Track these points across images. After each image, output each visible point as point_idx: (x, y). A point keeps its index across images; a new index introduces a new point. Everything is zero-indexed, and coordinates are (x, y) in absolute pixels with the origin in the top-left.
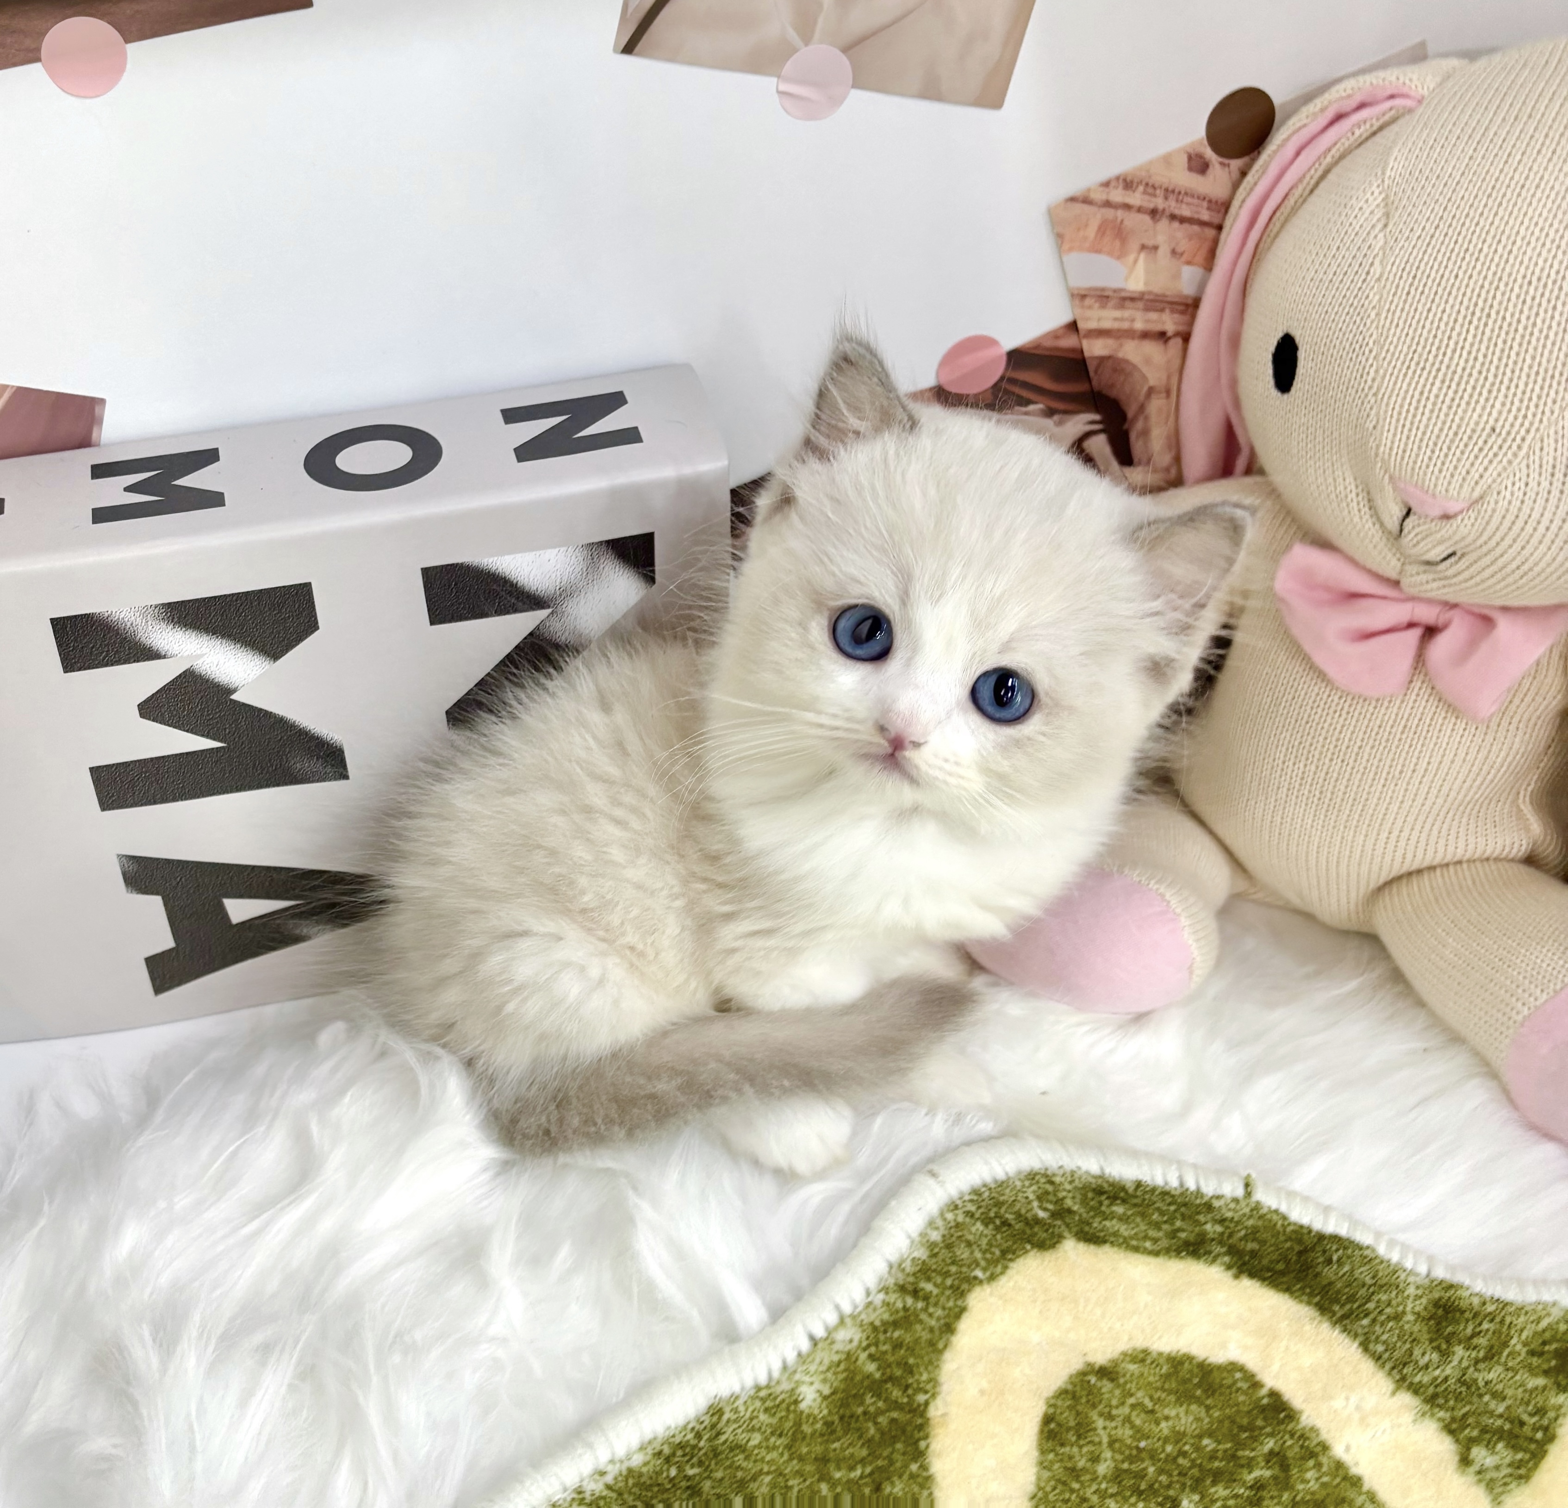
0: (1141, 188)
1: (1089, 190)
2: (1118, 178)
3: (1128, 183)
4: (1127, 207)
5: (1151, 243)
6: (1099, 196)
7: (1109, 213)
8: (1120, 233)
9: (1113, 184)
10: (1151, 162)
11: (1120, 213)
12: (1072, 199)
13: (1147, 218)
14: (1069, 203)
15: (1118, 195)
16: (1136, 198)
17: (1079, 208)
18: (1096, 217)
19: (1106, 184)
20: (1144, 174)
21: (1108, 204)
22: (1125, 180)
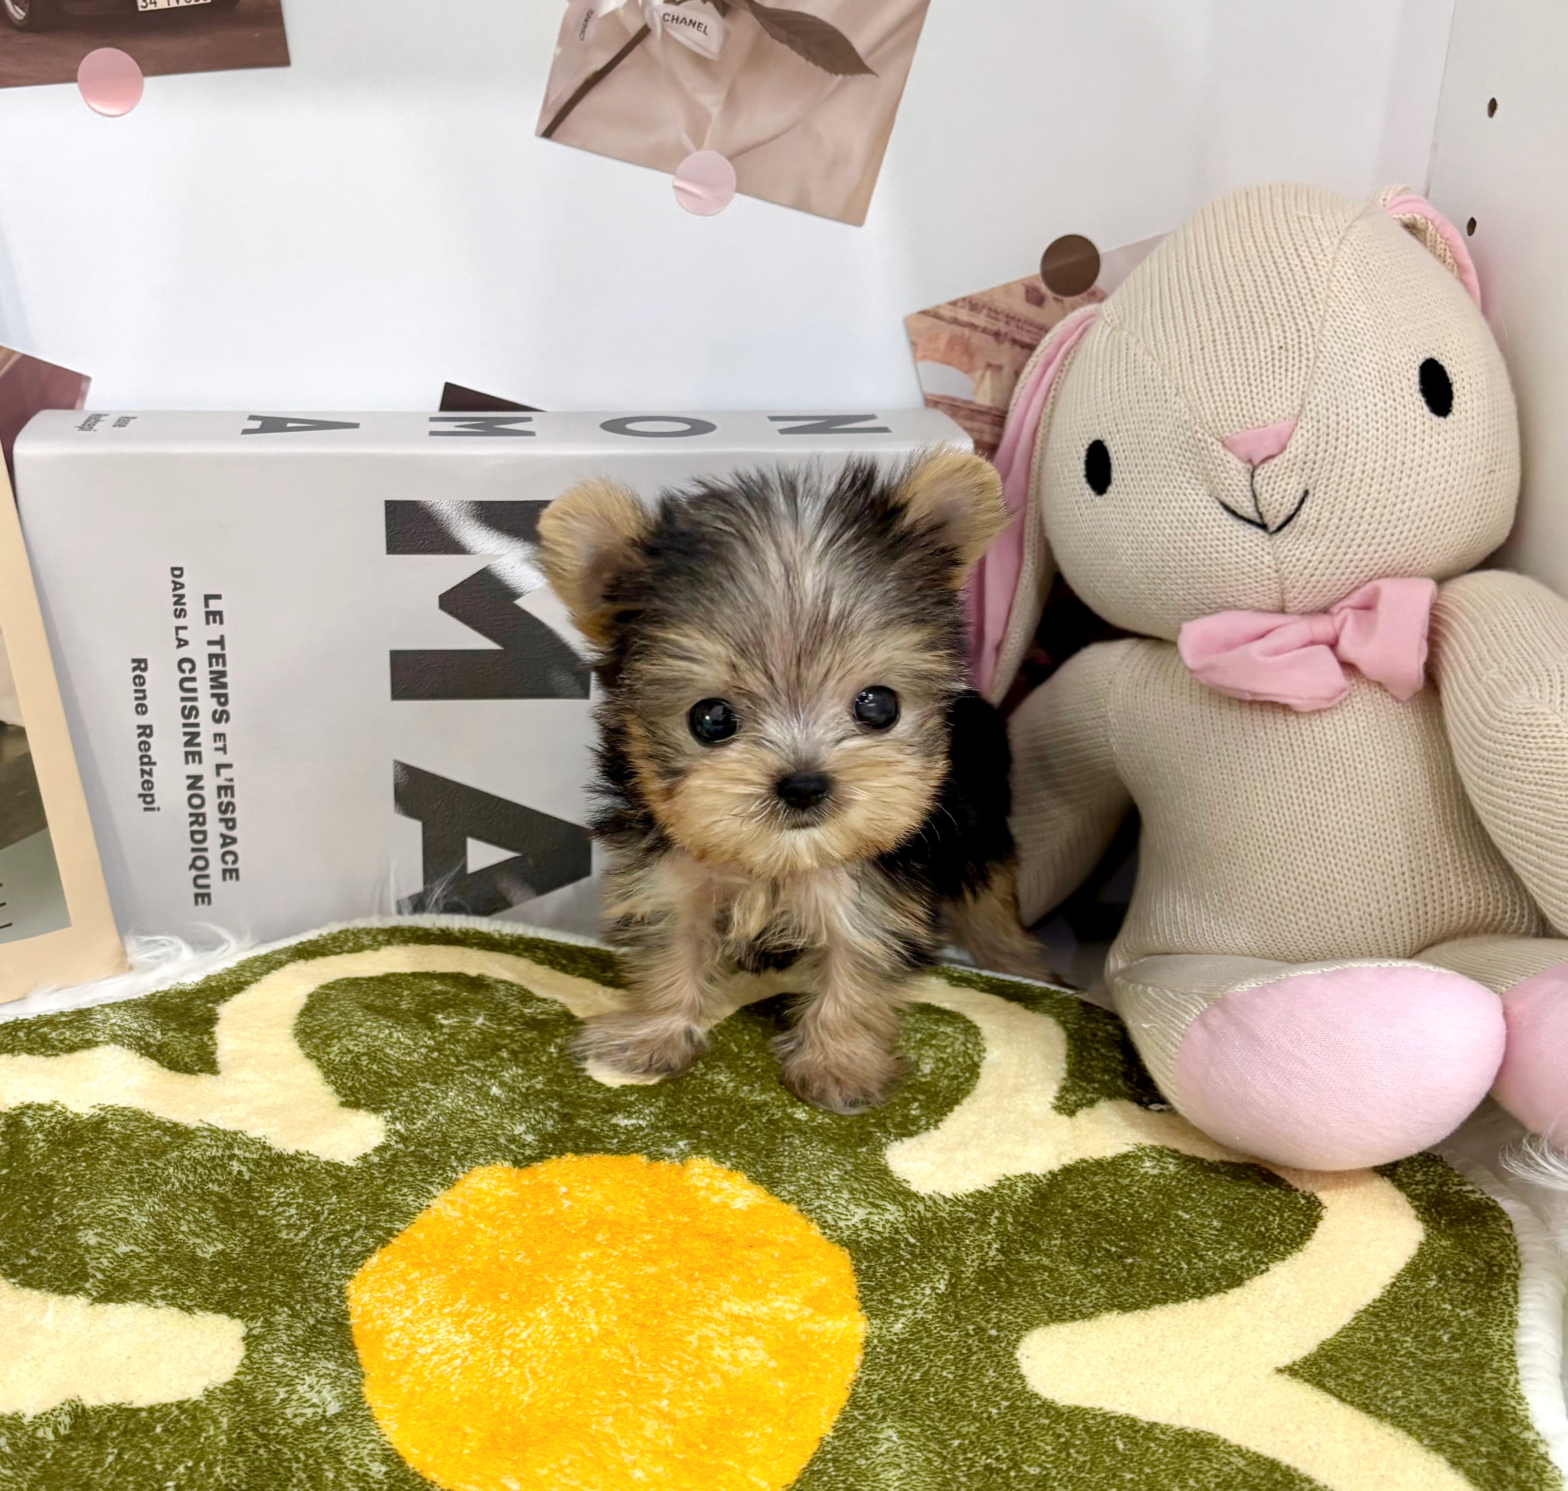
0: (985, 311)
1: (938, 307)
2: (964, 299)
3: (973, 304)
4: (973, 327)
5: (995, 362)
6: (947, 313)
7: (958, 330)
8: (969, 351)
9: (960, 304)
10: (993, 290)
11: (967, 331)
12: (925, 313)
13: (991, 339)
14: (923, 317)
15: (964, 315)
16: (981, 320)
17: (930, 321)
18: (946, 332)
19: (954, 303)
20: (986, 298)
21: (955, 321)
22: (970, 302)
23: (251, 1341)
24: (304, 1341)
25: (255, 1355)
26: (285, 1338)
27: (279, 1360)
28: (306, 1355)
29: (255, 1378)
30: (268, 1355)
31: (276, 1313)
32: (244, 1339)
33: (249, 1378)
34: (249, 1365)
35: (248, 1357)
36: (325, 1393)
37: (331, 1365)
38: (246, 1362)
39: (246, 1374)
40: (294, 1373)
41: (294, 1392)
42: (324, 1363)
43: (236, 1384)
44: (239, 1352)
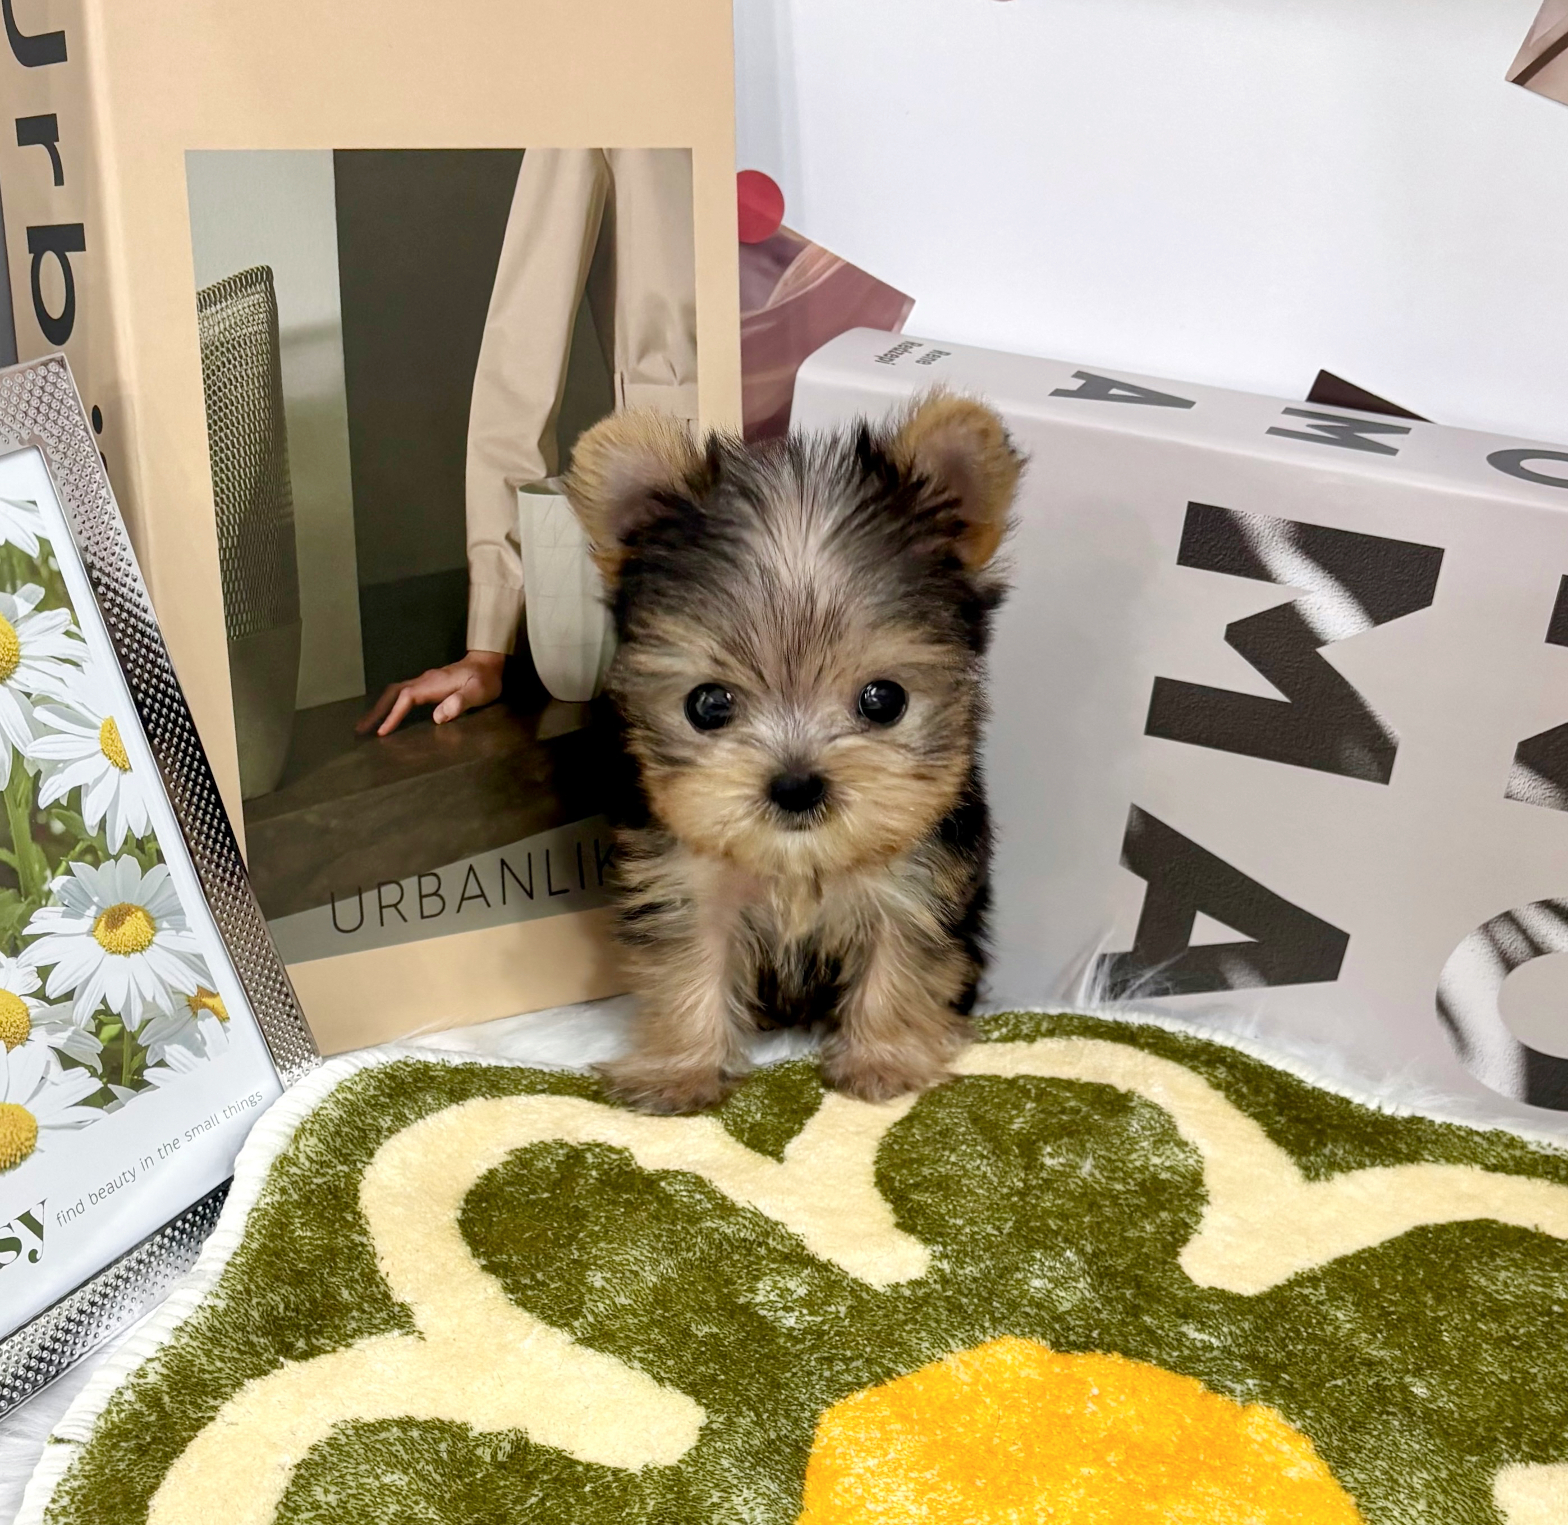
23: (707, 1434)
24: (757, 1453)
25: (705, 1449)
26: (739, 1443)
27: (725, 1463)
28: (753, 1467)
29: (696, 1472)
30: (718, 1454)
31: (740, 1414)
32: (701, 1429)
33: (690, 1469)
34: (695, 1457)
35: (697, 1448)
36: (757, 1512)
37: (774, 1487)
38: (694, 1452)
39: (688, 1464)
40: (735, 1482)
41: (728, 1500)
42: (767, 1482)
43: (676, 1471)
44: (691, 1440)
